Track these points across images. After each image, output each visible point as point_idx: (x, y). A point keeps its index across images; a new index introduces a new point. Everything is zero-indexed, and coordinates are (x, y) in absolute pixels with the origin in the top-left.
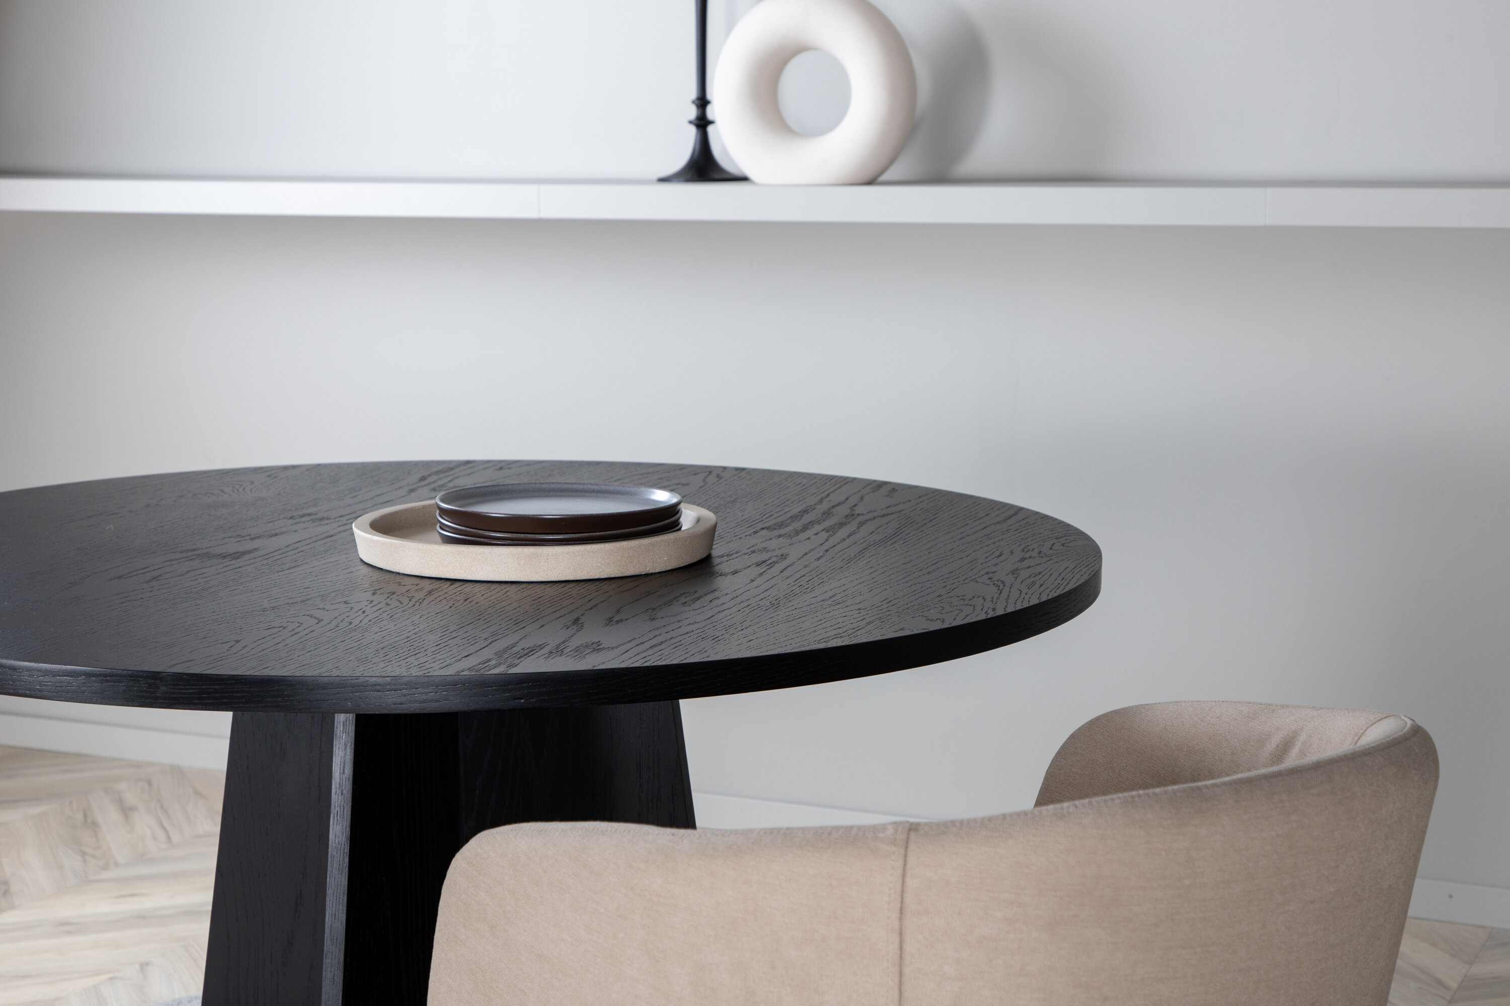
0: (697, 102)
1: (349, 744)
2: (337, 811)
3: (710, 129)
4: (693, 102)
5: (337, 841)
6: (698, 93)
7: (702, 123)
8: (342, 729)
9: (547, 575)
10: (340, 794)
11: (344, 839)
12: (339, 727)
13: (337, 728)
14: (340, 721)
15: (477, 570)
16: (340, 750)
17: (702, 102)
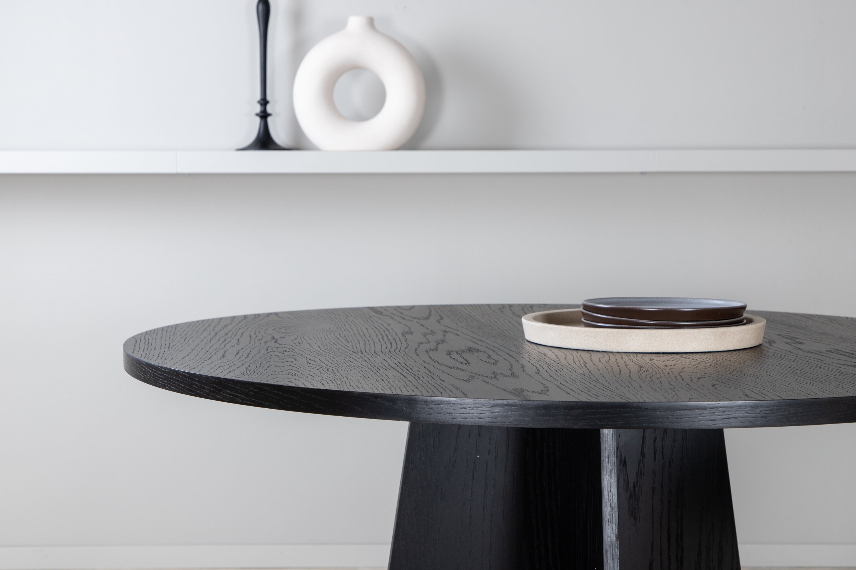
0: (261, 102)
1: (613, 471)
2: (608, 519)
3: (269, 119)
4: (259, 102)
5: (609, 540)
6: (261, 96)
7: (264, 115)
8: (607, 461)
9: (728, 346)
10: (609, 507)
11: (614, 538)
12: (605, 460)
13: (603, 460)
14: (605, 456)
15: (688, 345)
16: (607, 476)
17: (264, 102)
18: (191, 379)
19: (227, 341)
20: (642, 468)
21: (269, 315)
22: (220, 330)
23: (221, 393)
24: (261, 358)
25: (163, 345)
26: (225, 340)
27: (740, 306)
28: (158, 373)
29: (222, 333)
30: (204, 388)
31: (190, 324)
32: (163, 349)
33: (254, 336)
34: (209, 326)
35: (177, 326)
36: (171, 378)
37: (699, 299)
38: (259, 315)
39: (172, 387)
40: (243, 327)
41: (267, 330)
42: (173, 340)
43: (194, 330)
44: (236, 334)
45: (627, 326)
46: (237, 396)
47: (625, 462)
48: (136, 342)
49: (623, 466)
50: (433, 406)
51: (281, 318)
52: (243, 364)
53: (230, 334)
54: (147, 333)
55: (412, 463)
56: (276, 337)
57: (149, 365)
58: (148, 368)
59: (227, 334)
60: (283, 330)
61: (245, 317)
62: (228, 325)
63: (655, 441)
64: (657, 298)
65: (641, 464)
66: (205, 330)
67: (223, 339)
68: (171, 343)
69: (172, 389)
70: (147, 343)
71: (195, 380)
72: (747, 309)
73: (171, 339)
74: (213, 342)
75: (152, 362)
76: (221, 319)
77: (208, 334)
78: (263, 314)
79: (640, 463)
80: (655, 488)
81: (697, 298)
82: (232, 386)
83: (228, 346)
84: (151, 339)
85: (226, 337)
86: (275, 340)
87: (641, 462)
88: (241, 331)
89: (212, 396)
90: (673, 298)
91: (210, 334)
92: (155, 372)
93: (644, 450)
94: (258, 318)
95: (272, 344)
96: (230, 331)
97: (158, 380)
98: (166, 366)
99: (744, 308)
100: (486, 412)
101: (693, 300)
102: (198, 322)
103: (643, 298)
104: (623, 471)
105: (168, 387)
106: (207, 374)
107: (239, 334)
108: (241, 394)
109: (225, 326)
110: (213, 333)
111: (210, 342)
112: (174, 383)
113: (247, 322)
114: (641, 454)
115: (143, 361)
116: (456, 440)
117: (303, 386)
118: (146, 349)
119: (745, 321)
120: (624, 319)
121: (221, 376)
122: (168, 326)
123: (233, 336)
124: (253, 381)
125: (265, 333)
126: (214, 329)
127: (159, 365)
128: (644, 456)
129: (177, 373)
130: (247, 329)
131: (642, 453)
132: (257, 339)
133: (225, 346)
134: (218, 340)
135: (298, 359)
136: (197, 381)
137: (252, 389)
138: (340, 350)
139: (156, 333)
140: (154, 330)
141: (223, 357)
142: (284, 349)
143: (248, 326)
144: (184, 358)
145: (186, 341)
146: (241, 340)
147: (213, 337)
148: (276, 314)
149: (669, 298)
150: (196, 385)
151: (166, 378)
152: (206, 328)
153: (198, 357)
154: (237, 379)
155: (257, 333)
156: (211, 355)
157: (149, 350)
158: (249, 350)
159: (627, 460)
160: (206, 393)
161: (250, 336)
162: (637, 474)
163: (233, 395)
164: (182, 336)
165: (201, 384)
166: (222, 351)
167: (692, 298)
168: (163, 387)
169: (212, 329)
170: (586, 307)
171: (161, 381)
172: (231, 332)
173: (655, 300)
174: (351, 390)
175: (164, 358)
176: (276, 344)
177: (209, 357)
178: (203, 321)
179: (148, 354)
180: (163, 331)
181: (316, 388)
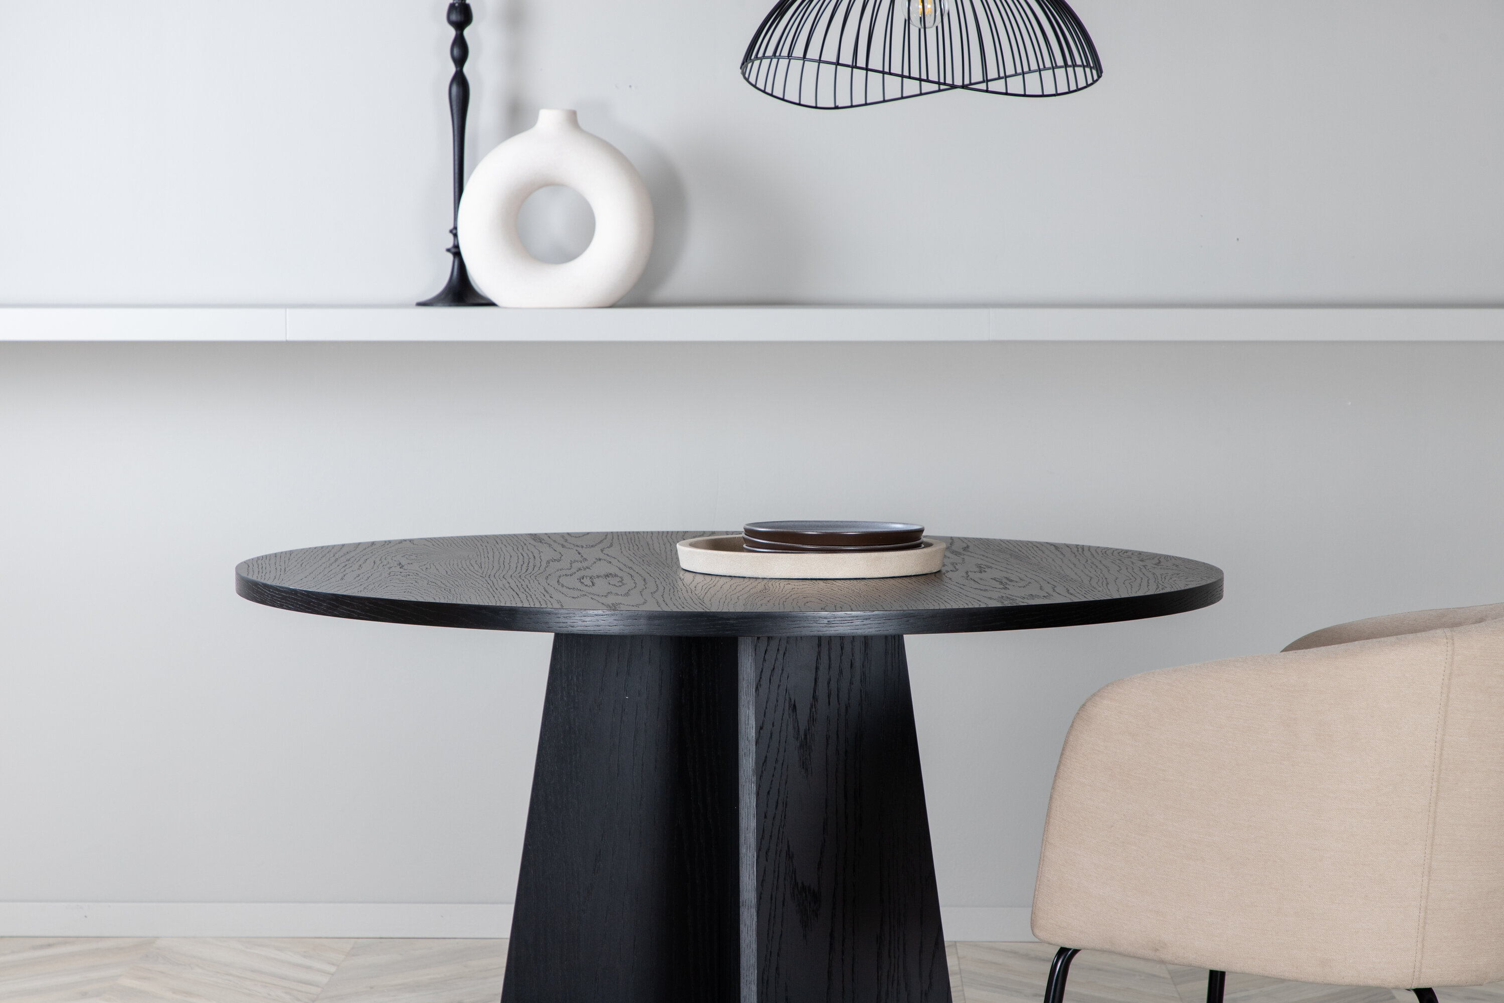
18: (309, 596)
19: (347, 567)
20: (815, 713)
21: (401, 542)
22: (341, 557)
23: (338, 609)
24: (380, 580)
25: (279, 569)
26: (346, 565)
27: (916, 529)
28: (276, 593)
29: (344, 559)
30: (322, 605)
31: (307, 551)
32: (279, 573)
33: (378, 562)
34: (328, 553)
35: (291, 552)
36: (289, 597)
37: (887, 523)
38: (390, 542)
39: (290, 606)
40: (369, 554)
41: (395, 556)
42: (289, 565)
43: (311, 556)
44: (359, 560)
45: (781, 551)
46: (354, 612)
47: (795, 706)
48: (249, 566)
49: (793, 711)
50: (532, 616)
51: (416, 544)
52: (361, 585)
53: (352, 560)
54: (258, 558)
55: (552, 704)
56: (403, 564)
57: (266, 586)
58: (265, 589)
59: (349, 560)
60: (413, 557)
61: (373, 543)
62: (351, 552)
63: (829, 683)
64: (842, 522)
65: (814, 709)
66: (323, 556)
67: (344, 565)
68: (286, 567)
69: (290, 607)
70: (260, 567)
71: (313, 598)
72: (924, 534)
73: (287, 564)
74: (332, 567)
75: (269, 583)
76: (343, 545)
77: (327, 560)
78: (395, 541)
79: (812, 708)
80: (829, 736)
81: (885, 522)
82: (349, 601)
83: (347, 571)
84: (264, 564)
85: (347, 563)
86: (401, 566)
87: (814, 706)
88: (365, 557)
89: (330, 612)
90: (859, 522)
91: (329, 560)
92: (272, 592)
93: (817, 693)
94: (388, 544)
95: (398, 569)
96: (353, 557)
97: (276, 600)
98: (283, 586)
99: (921, 531)
100: (578, 621)
101: (880, 524)
102: (315, 548)
103: (825, 521)
104: (793, 716)
105: (286, 606)
106: (324, 592)
107: (362, 560)
108: (357, 610)
109: (347, 553)
110: (333, 559)
111: (329, 567)
112: (292, 602)
113: (374, 549)
114: (813, 697)
115: (259, 582)
116: (602, 678)
117: (416, 600)
118: (261, 572)
119: (923, 546)
120: (778, 543)
121: (340, 593)
122: (282, 552)
123: (355, 562)
124: (369, 596)
125: (392, 559)
126: (334, 556)
127: (276, 585)
128: (817, 700)
129: (295, 592)
130: (373, 555)
131: (815, 697)
132: (381, 565)
133: (345, 571)
134: (338, 566)
135: (419, 581)
136: (316, 599)
137: (368, 604)
138: (468, 575)
139: (268, 558)
140: (266, 556)
141: (342, 579)
142: (408, 573)
143: (374, 553)
144: (301, 580)
145: (303, 565)
146: (363, 566)
147: (333, 563)
148: (410, 541)
149: (855, 522)
150: (314, 602)
151: (284, 598)
152: (325, 555)
153: (315, 580)
154: (354, 595)
155: (383, 560)
156: (329, 578)
157: (264, 573)
158: (370, 574)
159: (797, 705)
160: (324, 610)
161: (374, 562)
162: (808, 721)
163: (349, 611)
164: (298, 561)
165: (318, 602)
166: (341, 576)
167: (879, 522)
168: (281, 606)
169: (332, 555)
170: (749, 532)
171: (279, 601)
172: (354, 559)
173: (839, 523)
174: (459, 602)
175: (280, 580)
176: (401, 569)
177: (328, 579)
178: (322, 547)
179: (263, 577)
180: (276, 556)
181: (426, 601)
